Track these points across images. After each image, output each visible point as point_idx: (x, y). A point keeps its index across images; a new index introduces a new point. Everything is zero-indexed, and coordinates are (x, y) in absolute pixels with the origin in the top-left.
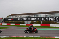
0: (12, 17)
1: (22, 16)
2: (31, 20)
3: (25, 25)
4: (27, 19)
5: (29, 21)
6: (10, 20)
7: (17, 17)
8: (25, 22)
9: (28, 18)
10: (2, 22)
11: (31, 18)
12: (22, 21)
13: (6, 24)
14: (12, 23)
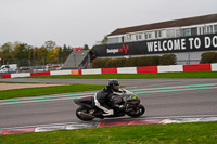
1: (165, 33)
2: (202, 48)
3: (178, 68)
4: (187, 43)
5: (195, 50)
7: (143, 38)
8: (179, 56)
9: (191, 40)
10: (84, 64)
11: (202, 38)
12: (163, 52)
13: (98, 71)
14: (124, 64)
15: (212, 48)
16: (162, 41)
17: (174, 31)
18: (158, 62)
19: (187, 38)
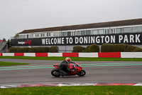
0: (26, 37)
1: (52, 34)
3: (60, 55)
4: (65, 40)
5: (69, 44)
7: (40, 36)
8: (60, 48)
9: (67, 38)
10: (4, 50)
11: (74, 37)
12: (51, 45)
13: (12, 54)
14: (28, 51)
15: (79, 44)
16: (50, 38)
17: (58, 33)
18: (48, 50)
19: (65, 37)
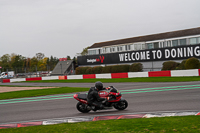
0: (97, 53)
1: (133, 47)
2: (163, 58)
3: (145, 74)
4: (151, 54)
5: (157, 60)
6: (94, 63)
7: (116, 51)
8: (145, 65)
9: (154, 52)
10: (69, 71)
11: (163, 50)
13: (80, 77)
14: (101, 71)
15: (171, 58)
16: (131, 53)
17: (141, 45)
18: (128, 69)
19: (151, 51)
